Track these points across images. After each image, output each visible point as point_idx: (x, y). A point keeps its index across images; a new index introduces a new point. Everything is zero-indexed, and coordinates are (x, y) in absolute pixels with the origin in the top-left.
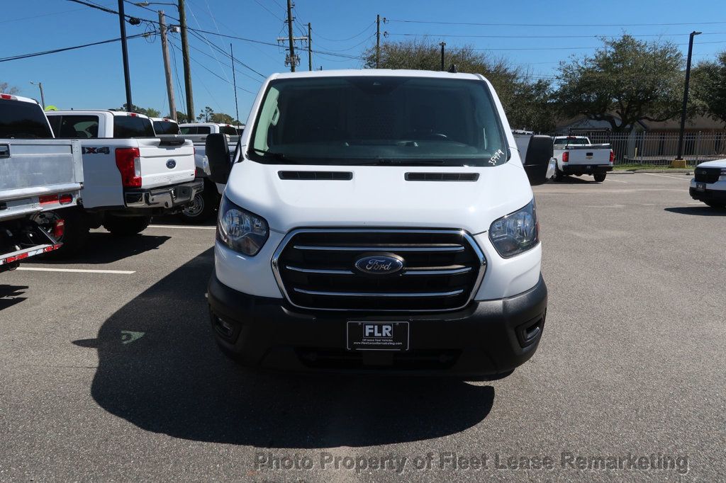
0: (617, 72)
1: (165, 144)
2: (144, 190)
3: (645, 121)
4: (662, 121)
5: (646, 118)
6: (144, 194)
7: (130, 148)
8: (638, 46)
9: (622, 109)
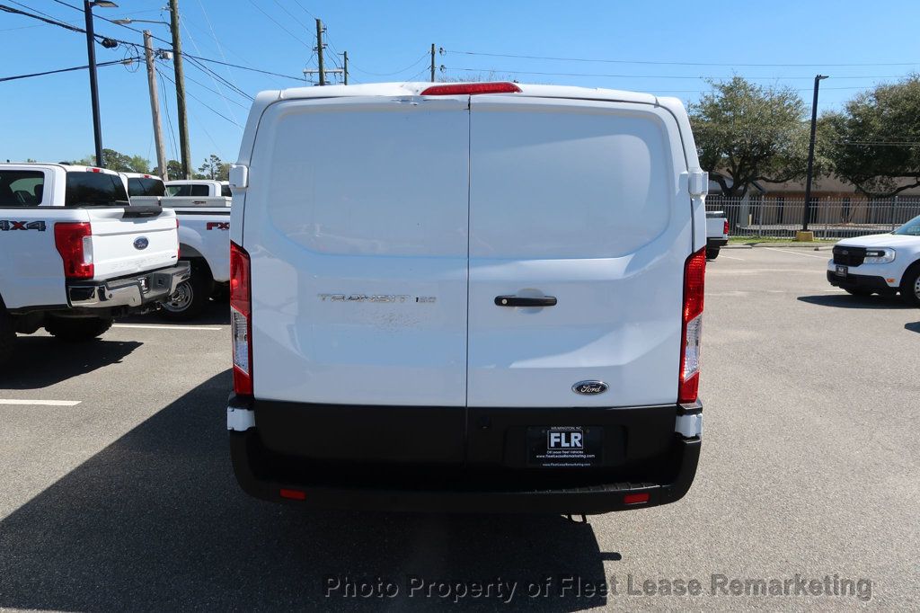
0: (726, 122)
1: (133, 215)
2: (96, 283)
3: (760, 182)
4: (782, 182)
5: (762, 178)
6: (97, 288)
7: (76, 223)
8: (751, 90)
9: (734, 166)
